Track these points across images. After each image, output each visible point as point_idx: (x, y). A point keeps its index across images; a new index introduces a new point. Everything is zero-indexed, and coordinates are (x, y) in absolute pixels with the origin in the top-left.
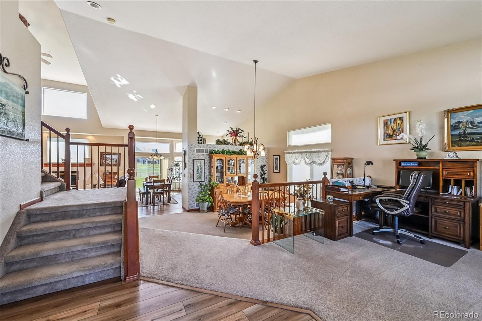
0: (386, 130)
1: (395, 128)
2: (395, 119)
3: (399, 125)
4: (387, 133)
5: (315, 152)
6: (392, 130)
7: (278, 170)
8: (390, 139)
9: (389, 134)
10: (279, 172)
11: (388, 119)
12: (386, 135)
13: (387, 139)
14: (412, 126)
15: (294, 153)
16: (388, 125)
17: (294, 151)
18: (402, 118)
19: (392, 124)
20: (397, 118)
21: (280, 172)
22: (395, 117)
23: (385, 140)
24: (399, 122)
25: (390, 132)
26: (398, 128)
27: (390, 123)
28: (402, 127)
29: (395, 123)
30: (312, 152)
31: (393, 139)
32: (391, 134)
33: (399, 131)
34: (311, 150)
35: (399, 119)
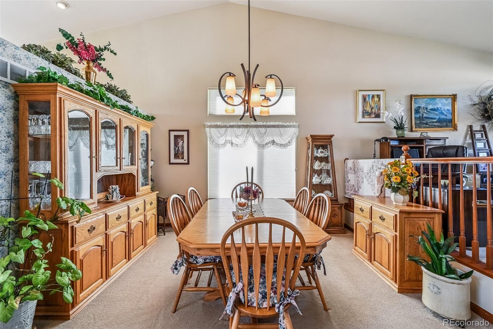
0: (364, 106)
1: (373, 106)
2: (373, 95)
3: (377, 103)
4: (366, 110)
5: (274, 126)
6: (370, 107)
7: (183, 158)
8: (368, 116)
9: (367, 111)
10: (186, 162)
11: (367, 94)
12: (364, 112)
13: (366, 117)
14: (387, 105)
15: (232, 127)
16: (366, 101)
17: (232, 124)
18: (379, 96)
19: (371, 101)
20: (375, 95)
21: (188, 163)
22: (373, 94)
23: (363, 118)
24: (376, 99)
25: (368, 109)
26: (375, 105)
27: (368, 99)
28: (379, 105)
29: (373, 100)
30: (268, 127)
31: (371, 117)
32: (370, 111)
33: (376, 109)
34: (268, 124)
35: (376, 96)
